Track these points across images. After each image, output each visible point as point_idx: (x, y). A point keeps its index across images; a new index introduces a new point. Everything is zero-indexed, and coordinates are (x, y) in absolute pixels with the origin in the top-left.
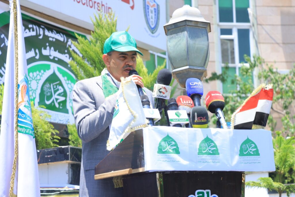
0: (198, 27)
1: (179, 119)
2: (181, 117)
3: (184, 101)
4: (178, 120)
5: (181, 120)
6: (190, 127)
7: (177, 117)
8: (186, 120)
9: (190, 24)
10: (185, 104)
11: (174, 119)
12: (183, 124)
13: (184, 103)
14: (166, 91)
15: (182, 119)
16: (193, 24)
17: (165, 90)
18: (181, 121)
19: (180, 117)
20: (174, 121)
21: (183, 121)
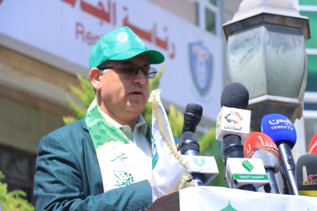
0: (286, 26)
1: (250, 175)
2: (253, 172)
3: (267, 143)
4: (248, 177)
5: (255, 177)
6: (273, 193)
7: (246, 172)
8: (263, 177)
9: (271, 20)
10: (269, 149)
11: (242, 175)
12: (258, 184)
13: (267, 146)
14: (240, 118)
15: (256, 175)
16: (276, 21)
17: (238, 116)
18: (255, 179)
19: (251, 172)
20: (241, 179)
21: (259, 179)
